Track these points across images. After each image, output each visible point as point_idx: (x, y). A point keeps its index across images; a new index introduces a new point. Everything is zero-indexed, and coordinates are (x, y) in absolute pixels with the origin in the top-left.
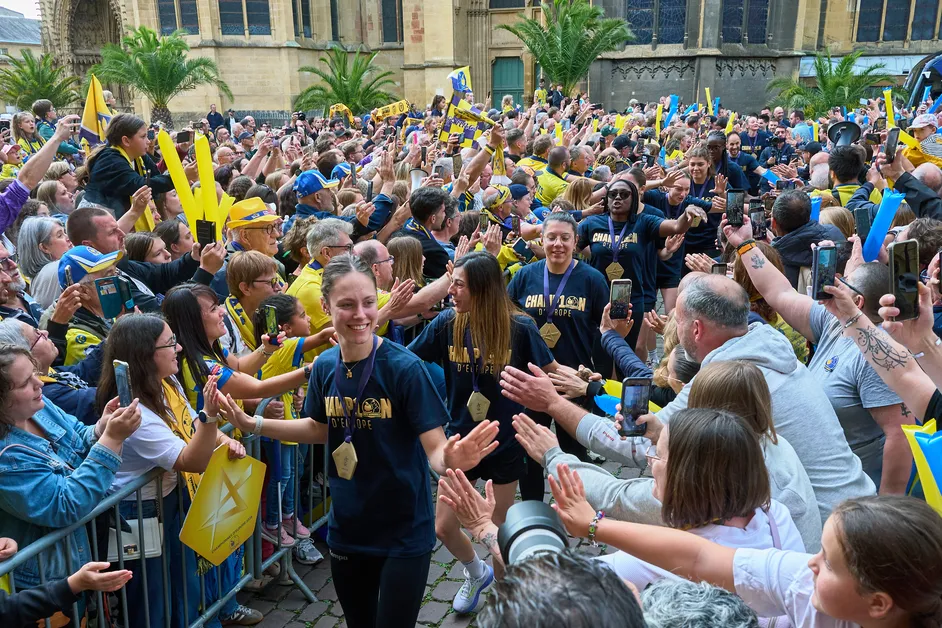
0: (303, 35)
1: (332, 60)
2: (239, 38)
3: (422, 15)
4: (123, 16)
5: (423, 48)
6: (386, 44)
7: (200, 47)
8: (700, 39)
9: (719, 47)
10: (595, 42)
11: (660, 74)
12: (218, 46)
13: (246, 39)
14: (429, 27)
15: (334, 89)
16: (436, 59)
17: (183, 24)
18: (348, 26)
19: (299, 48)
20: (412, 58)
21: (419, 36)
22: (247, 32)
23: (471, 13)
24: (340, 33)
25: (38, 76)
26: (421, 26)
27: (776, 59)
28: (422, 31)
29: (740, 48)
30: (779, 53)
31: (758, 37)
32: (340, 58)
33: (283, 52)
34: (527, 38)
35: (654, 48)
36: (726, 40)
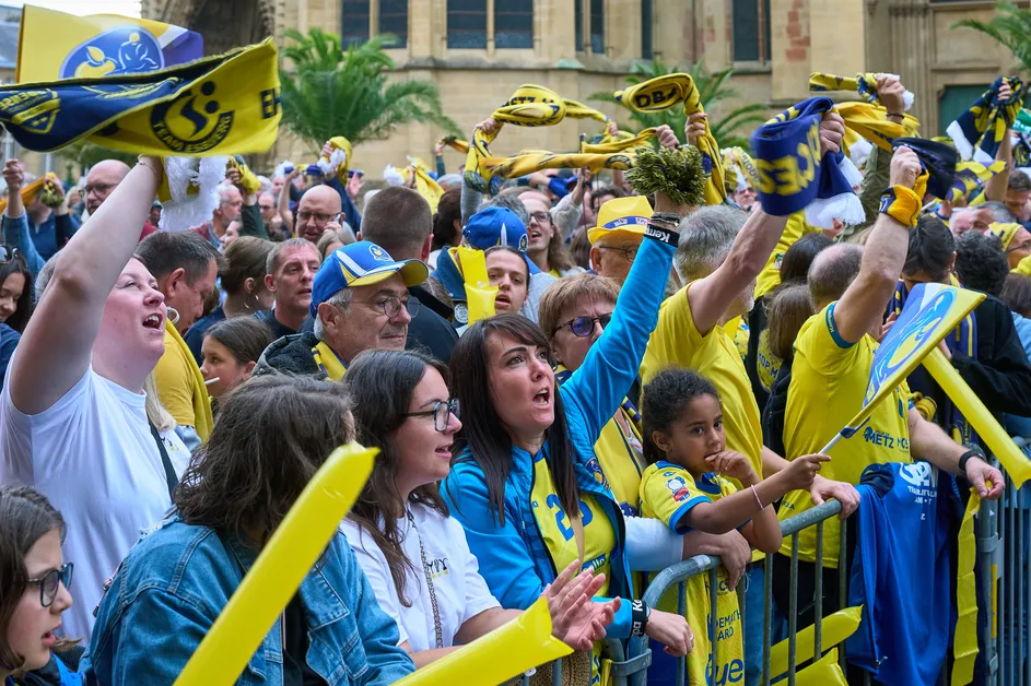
0: (589, 49)
2: (478, 53)
3: (807, 16)
5: (807, 69)
6: (739, 65)
7: (407, 69)
12: (438, 67)
13: (489, 55)
14: (818, 33)
18: (670, 35)
19: (580, 71)
20: (786, 86)
21: (801, 48)
22: (491, 45)
24: (655, 46)
26: (804, 33)
28: (807, 41)
33: (555, 76)
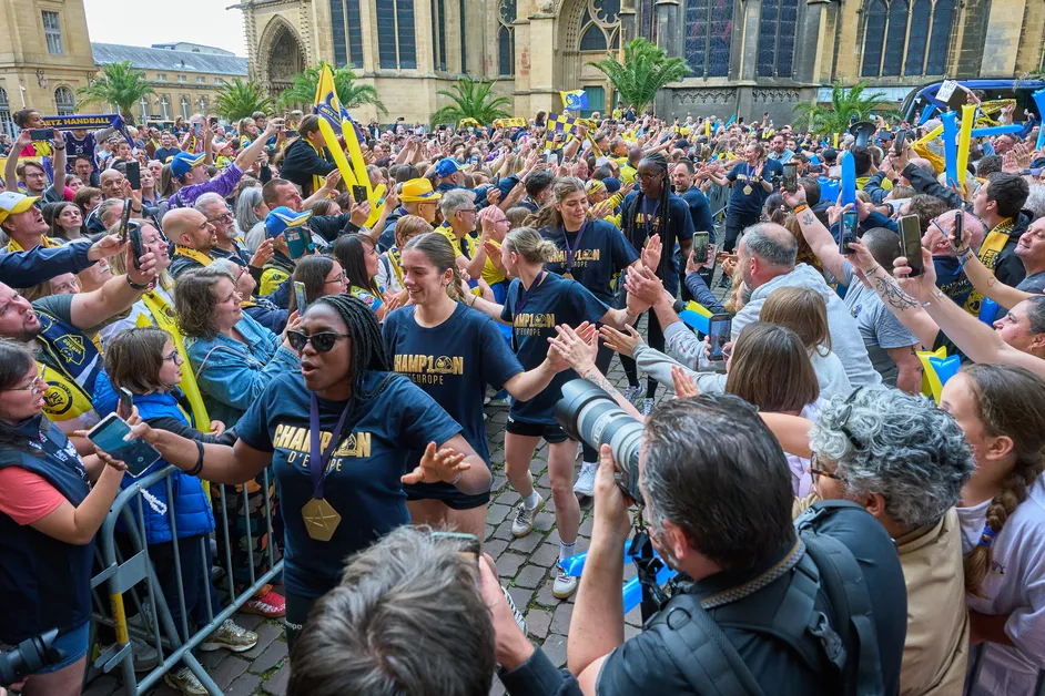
0: (440, 69)
1: (462, 87)
2: (393, 71)
3: (530, 55)
4: (308, 55)
5: (529, 79)
6: (502, 76)
7: (364, 77)
8: (741, 74)
9: (755, 80)
10: (660, 75)
11: (710, 100)
12: (377, 77)
13: (398, 71)
14: (534, 63)
15: (463, 107)
16: (539, 87)
17: (352, 61)
18: (474, 62)
19: (437, 79)
20: (521, 86)
21: (527, 69)
22: (398, 67)
23: (566, 54)
24: (468, 68)
25: (245, 97)
26: (528, 63)
27: (800, 89)
28: (529, 67)
29: (771, 80)
30: (801, 84)
31: (785, 73)
32: (468, 86)
33: (425, 81)
34: (608, 71)
35: (705, 80)
36: (760, 75)
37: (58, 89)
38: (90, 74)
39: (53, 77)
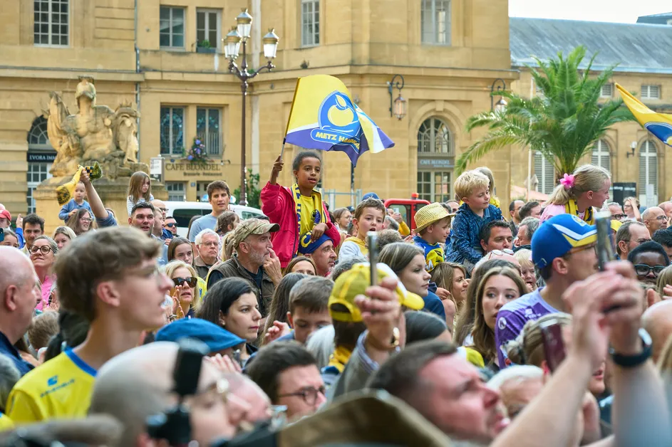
37: (427, 122)
38: (497, 86)
39: (420, 94)
